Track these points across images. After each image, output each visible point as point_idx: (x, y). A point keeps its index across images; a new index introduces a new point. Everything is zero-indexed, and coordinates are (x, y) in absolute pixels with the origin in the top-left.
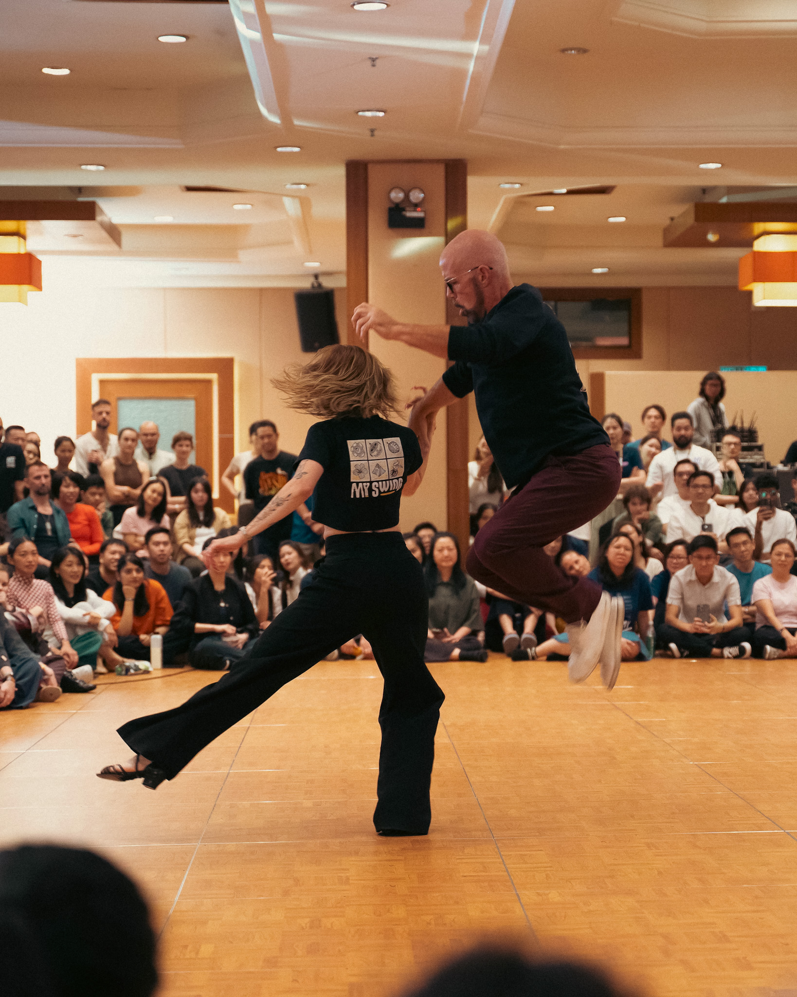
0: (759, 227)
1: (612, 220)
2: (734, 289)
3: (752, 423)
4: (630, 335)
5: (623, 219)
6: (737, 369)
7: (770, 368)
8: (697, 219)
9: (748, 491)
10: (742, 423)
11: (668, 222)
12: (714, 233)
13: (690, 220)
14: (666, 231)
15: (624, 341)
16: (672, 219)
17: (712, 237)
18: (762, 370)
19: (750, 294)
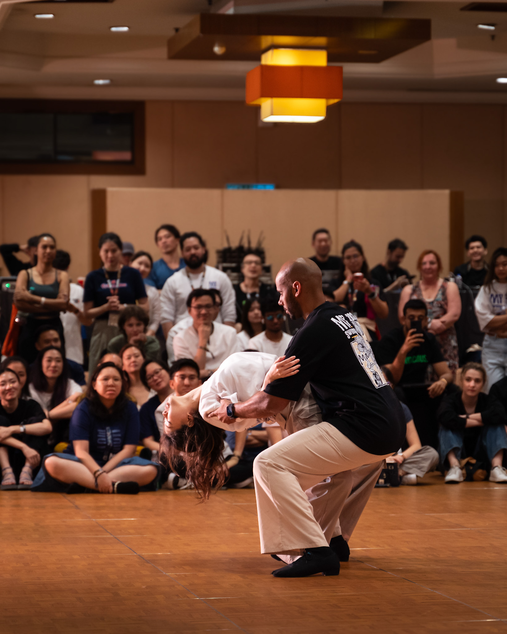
0: (267, 40)
1: (114, 29)
2: (241, 103)
3: (260, 243)
4: (132, 149)
5: (125, 29)
6: (244, 187)
7: (278, 187)
8: (203, 30)
9: (253, 310)
10: (249, 242)
11: (172, 33)
12: (221, 46)
13: (196, 32)
14: (171, 43)
15: (126, 156)
16: (177, 30)
17: (217, 49)
18: (270, 188)
19: (258, 108)
